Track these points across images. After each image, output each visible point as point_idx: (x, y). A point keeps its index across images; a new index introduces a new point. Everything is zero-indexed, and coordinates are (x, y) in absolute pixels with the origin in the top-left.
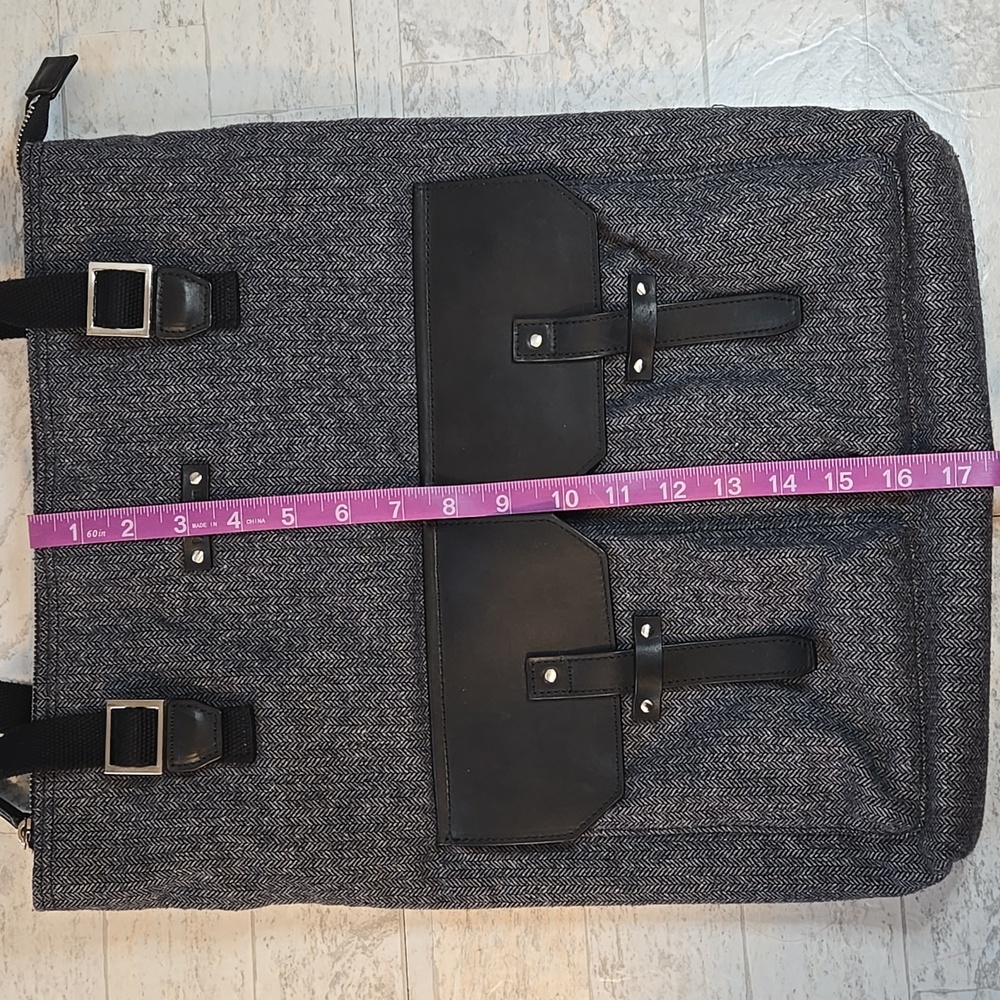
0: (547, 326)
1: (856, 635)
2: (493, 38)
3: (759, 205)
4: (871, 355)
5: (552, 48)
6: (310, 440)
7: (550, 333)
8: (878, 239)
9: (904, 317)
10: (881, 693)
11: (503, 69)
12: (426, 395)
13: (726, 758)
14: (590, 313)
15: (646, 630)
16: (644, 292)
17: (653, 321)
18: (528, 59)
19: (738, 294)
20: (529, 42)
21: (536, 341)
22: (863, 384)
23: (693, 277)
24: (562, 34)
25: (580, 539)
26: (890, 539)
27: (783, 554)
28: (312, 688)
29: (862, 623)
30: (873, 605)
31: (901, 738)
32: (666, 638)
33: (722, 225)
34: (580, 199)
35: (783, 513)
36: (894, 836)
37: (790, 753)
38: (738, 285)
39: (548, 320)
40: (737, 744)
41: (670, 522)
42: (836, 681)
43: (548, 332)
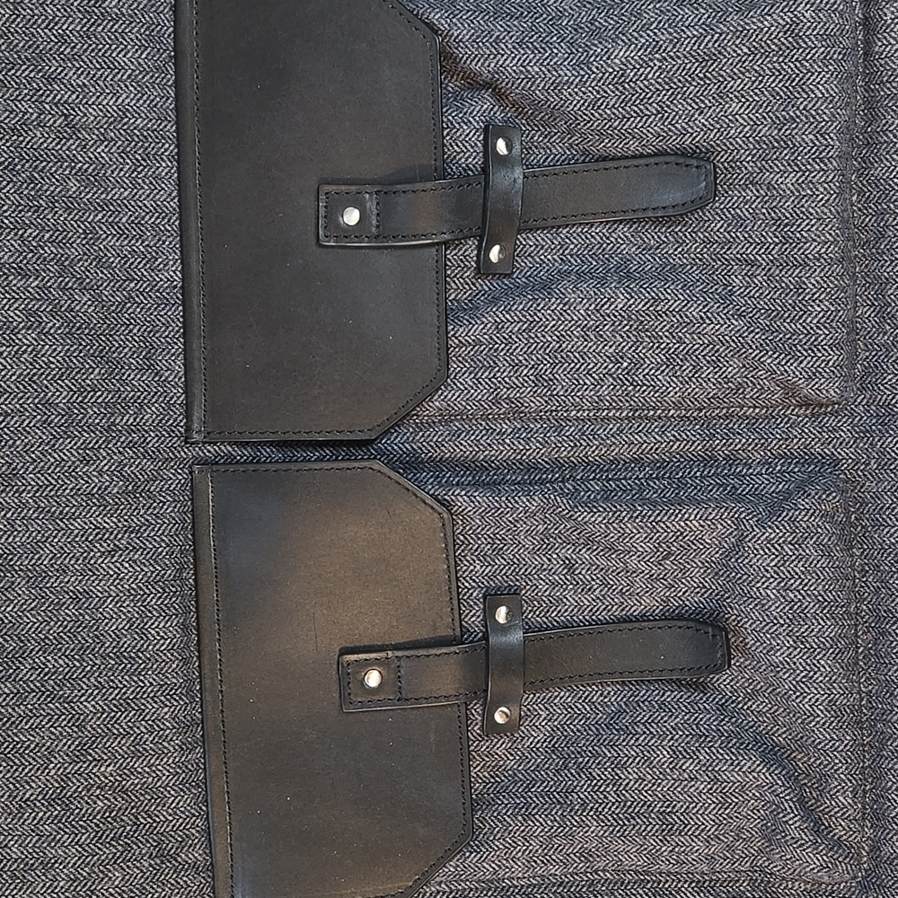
0: (367, 196)
1: (782, 625)
3: (670, 34)
4: (813, 249)
6: (24, 352)
7: (371, 205)
8: (834, 88)
9: (854, 198)
10: (813, 701)
12: (194, 288)
13: (608, 785)
14: (429, 180)
15: (501, 614)
16: (506, 152)
17: (517, 192)
19: (634, 157)
21: (352, 217)
22: (800, 288)
23: (571, 132)
25: (415, 495)
26: (828, 496)
27: (686, 516)
28: (31, 711)
29: (791, 609)
30: (806, 585)
31: (840, 762)
32: (527, 623)
33: (616, 61)
34: (417, 15)
35: (681, 456)
36: (824, 886)
37: (692, 779)
38: (634, 146)
39: (368, 188)
40: (624, 767)
41: (532, 467)
42: (751, 680)
43: (368, 205)
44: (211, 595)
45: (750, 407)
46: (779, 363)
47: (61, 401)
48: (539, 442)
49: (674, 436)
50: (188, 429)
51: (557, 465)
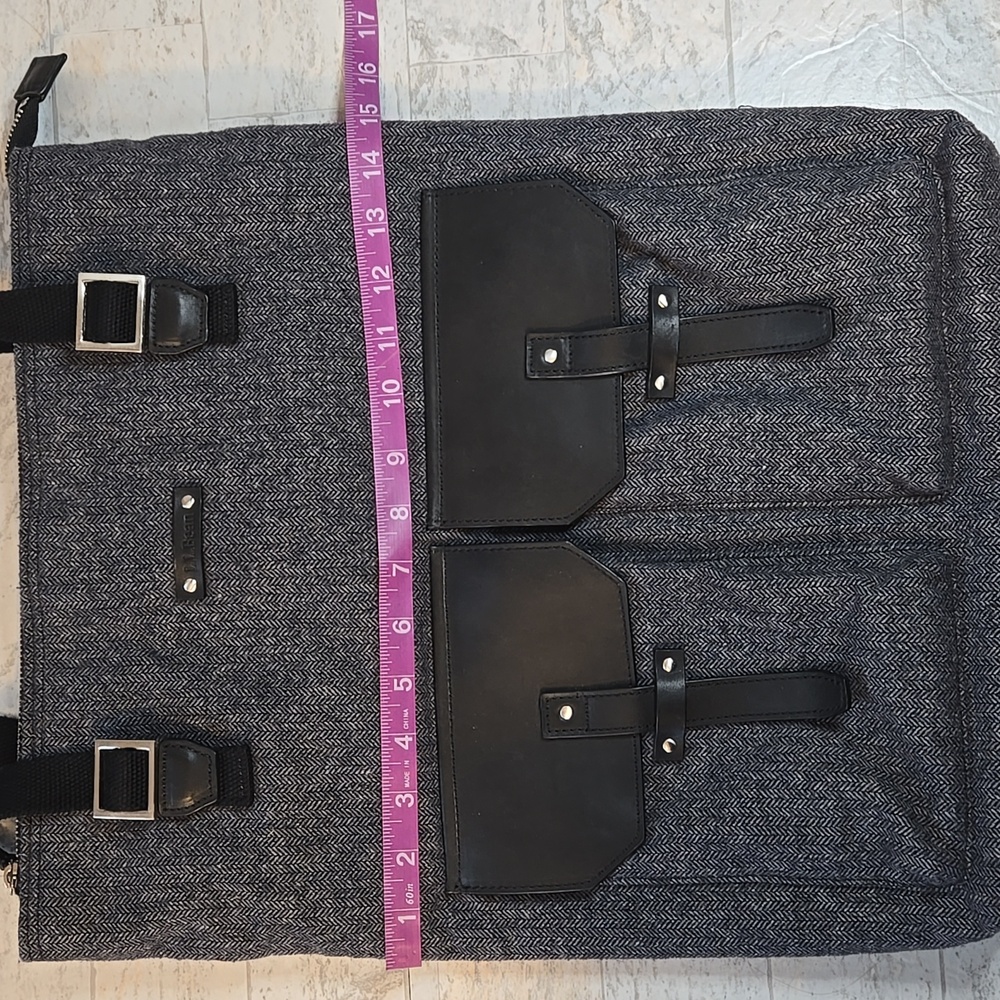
0: (562, 340)
1: (894, 671)
2: (505, 36)
3: (789, 211)
4: (910, 370)
5: (568, 46)
6: (311, 462)
7: (566, 348)
8: (918, 247)
9: (945, 330)
10: (919, 734)
11: (517, 68)
12: (434, 413)
13: (753, 803)
14: (608, 327)
15: (668, 665)
16: (666, 304)
17: (675, 335)
18: (543, 58)
19: (767, 306)
20: (544, 40)
21: (551, 356)
22: (901, 400)
23: (718, 288)
24: (579, 32)
25: (597, 568)
26: (930, 567)
27: (813, 583)
28: (312, 727)
29: (900, 658)
30: (912, 638)
31: (945, 783)
32: (689, 673)
33: (748, 233)
34: (598, 205)
35: (814, 539)
36: (937, 889)
37: (822, 798)
38: (767, 296)
39: (563, 335)
40: (766, 788)
41: (693, 549)
42: (872, 721)
43: (563, 347)
44: (444, 646)
45: (868, 499)
46: (886, 462)
47: (336, 498)
48: (698, 528)
49: (806, 522)
50: (429, 518)
51: (713, 546)
